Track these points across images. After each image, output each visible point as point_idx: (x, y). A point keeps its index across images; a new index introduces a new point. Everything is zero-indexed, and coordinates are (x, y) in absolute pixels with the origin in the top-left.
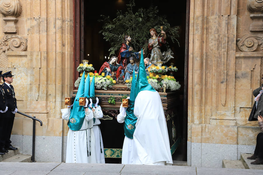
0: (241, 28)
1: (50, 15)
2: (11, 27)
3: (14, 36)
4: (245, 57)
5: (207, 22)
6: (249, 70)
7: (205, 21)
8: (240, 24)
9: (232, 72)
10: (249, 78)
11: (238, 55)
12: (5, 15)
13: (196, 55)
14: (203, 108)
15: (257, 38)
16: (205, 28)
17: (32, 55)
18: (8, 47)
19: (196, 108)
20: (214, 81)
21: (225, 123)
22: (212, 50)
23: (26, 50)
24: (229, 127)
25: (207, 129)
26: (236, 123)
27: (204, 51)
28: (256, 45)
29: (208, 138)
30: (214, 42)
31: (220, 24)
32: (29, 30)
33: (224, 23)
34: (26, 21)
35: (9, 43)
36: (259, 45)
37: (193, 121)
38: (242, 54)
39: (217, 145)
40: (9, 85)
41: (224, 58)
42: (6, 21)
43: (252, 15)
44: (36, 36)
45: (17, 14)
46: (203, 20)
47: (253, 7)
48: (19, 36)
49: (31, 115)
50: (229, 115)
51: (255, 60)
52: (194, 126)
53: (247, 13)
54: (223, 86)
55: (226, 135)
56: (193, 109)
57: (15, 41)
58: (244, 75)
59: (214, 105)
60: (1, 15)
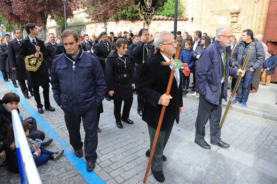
1: (254, 12)
2: (234, 19)
3: (235, 23)
32: (243, 20)
34: (242, 16)
35: (233, 26)
42: (233, 17)
44: (246, 23)
45: (238, 13)
48: (238, 23)
57: (235, 25)
60: (231, 14)
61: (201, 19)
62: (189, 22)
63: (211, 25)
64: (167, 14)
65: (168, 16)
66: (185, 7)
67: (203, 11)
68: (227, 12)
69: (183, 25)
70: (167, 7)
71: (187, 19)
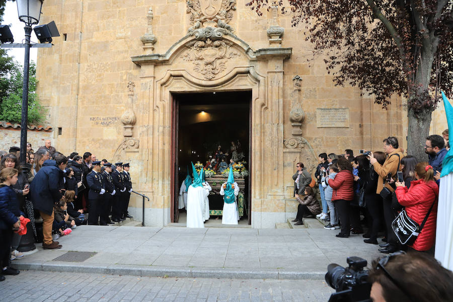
0: (286, 133)
1: (155, 123)
2: (129, 132)
3: (130, 138)
4: (289, 152)
5: (264, 129)
6: (292, 161)
7: (262, 127)
8: (286, 130)
9: (281, 163)
10: (293, 166)
11: (285, 151)
12: (125, 124)
13: (256, 150)
14: (262, 187)
15: (296, 139)
16: (263, 132)
17: (142, 151)
18: (126, 146)
19: (257, 188)
20: (270, 169)
21: (277, 198)
22: (268, 147)
23: (138, 148)
24: (279, 200)
25: (265, 203)
26: (284, 197)
27: (262, 148)
28: (296, 144)
29: (266, 209)
30: (269, 142)
31: (272, 130)
32: (140, 134)
33: (275, 129)
34: (139, 128)
35: (127, 143)
36: (298, 144)
37: (255, 197)
38: (288, 150)
39: (271, 213)
40: (126, 172)
41: (276, 153)
42: (126, 128)
43: (293, 124)
44: (145, 138)
45: (133, 123)
46: (261, 127)
47: (293, 119)
48: (134, 138)
49: (141, 193)
50: (280, 192)
51: (296, 154)
52: (256, 200)
53: (289, 122)
54: (275, 172)
55: (278, 206)
56: (255, 189)
57: (131, 141)
58: (289, 165)
59: (270, 186)
60: (123, 124)
61: (75, 130)
62: (54, 135)
63: (93, 140)
64: (8, 118)
65: (12, 122)
66: (46, 108)
67: (78, 117)
68: (116, 121)
69: (43, 140)
70: (7, 104)
71: (51, 129)
